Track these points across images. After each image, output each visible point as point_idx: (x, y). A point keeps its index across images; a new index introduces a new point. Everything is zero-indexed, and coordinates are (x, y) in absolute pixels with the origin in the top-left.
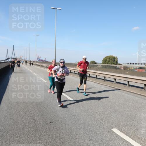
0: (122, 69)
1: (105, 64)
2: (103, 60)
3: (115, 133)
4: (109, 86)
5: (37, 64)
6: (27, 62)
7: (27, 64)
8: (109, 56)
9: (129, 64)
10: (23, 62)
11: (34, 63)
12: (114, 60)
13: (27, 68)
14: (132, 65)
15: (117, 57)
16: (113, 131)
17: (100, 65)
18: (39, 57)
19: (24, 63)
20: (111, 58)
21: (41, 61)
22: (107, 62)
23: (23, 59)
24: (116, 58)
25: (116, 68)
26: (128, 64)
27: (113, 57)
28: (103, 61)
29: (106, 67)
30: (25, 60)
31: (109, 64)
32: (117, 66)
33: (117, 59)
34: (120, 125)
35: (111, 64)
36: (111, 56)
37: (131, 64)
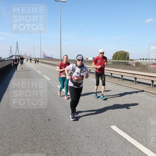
0: (134, 65)
1: (115, 60)
2: (113, 55)
3: (114, 130)
4: (116, 83)
5: (42, 61)
6: (32, 59)
7: (32, 61)
8: (119, 52)
9: (142, 59)
10: (28, 59)
11: (39, 60)
12: (125, 56)
13: (31, 65)
14: (145, 60)
15: (129, 53)
16: (111, 128)
17: (110, 61)
18: (44, 54)
19: (29, 61)
20: (121, 54)
21: (47, 58)
22: (118, 58)
23: (28, 56)
24: (127, 54)
25: (127, 64)
26: (140, 59)
27: (124, 53)
28: (113, 57)
29: (117, 63)
30: (29, 57)
31: (120, 60)
32: (128, 62)
33: (129, 54)
34: (120, 122)
35: (121, 60)
36: (122, 51)
37: (143, 59)
